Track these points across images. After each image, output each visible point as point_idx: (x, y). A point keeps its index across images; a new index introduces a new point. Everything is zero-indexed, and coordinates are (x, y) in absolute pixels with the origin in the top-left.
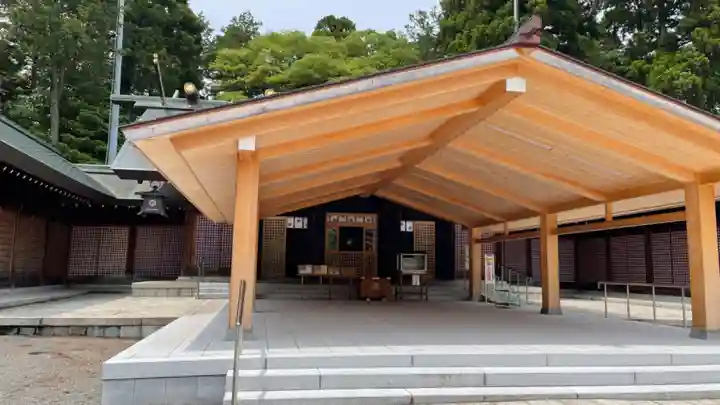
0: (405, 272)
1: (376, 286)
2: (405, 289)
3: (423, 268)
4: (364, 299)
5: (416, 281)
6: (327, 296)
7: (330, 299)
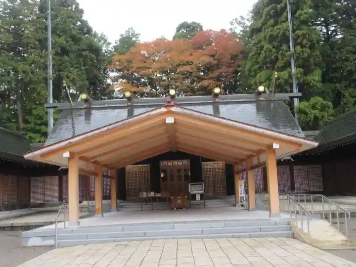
0: (192, 193)
1: (179, 201)
2: (193, 202)
3: (202, 190)
4: (173, 209)
5: (198, 197)
6: (151, 208)
7: (153, 209)
